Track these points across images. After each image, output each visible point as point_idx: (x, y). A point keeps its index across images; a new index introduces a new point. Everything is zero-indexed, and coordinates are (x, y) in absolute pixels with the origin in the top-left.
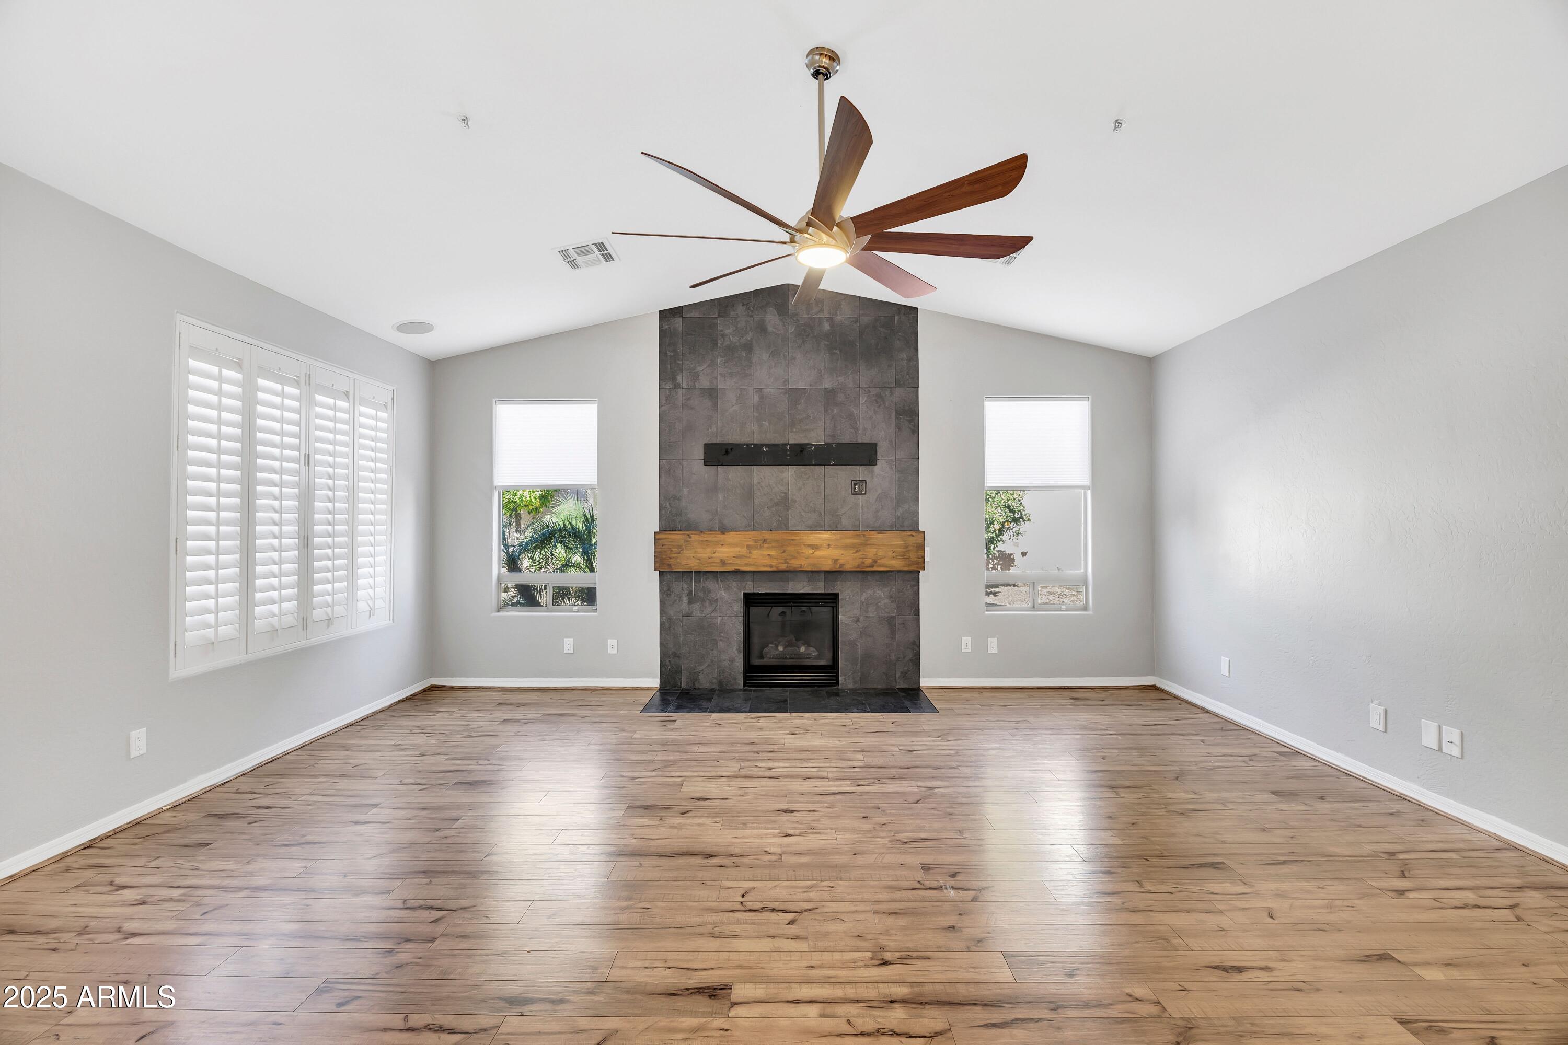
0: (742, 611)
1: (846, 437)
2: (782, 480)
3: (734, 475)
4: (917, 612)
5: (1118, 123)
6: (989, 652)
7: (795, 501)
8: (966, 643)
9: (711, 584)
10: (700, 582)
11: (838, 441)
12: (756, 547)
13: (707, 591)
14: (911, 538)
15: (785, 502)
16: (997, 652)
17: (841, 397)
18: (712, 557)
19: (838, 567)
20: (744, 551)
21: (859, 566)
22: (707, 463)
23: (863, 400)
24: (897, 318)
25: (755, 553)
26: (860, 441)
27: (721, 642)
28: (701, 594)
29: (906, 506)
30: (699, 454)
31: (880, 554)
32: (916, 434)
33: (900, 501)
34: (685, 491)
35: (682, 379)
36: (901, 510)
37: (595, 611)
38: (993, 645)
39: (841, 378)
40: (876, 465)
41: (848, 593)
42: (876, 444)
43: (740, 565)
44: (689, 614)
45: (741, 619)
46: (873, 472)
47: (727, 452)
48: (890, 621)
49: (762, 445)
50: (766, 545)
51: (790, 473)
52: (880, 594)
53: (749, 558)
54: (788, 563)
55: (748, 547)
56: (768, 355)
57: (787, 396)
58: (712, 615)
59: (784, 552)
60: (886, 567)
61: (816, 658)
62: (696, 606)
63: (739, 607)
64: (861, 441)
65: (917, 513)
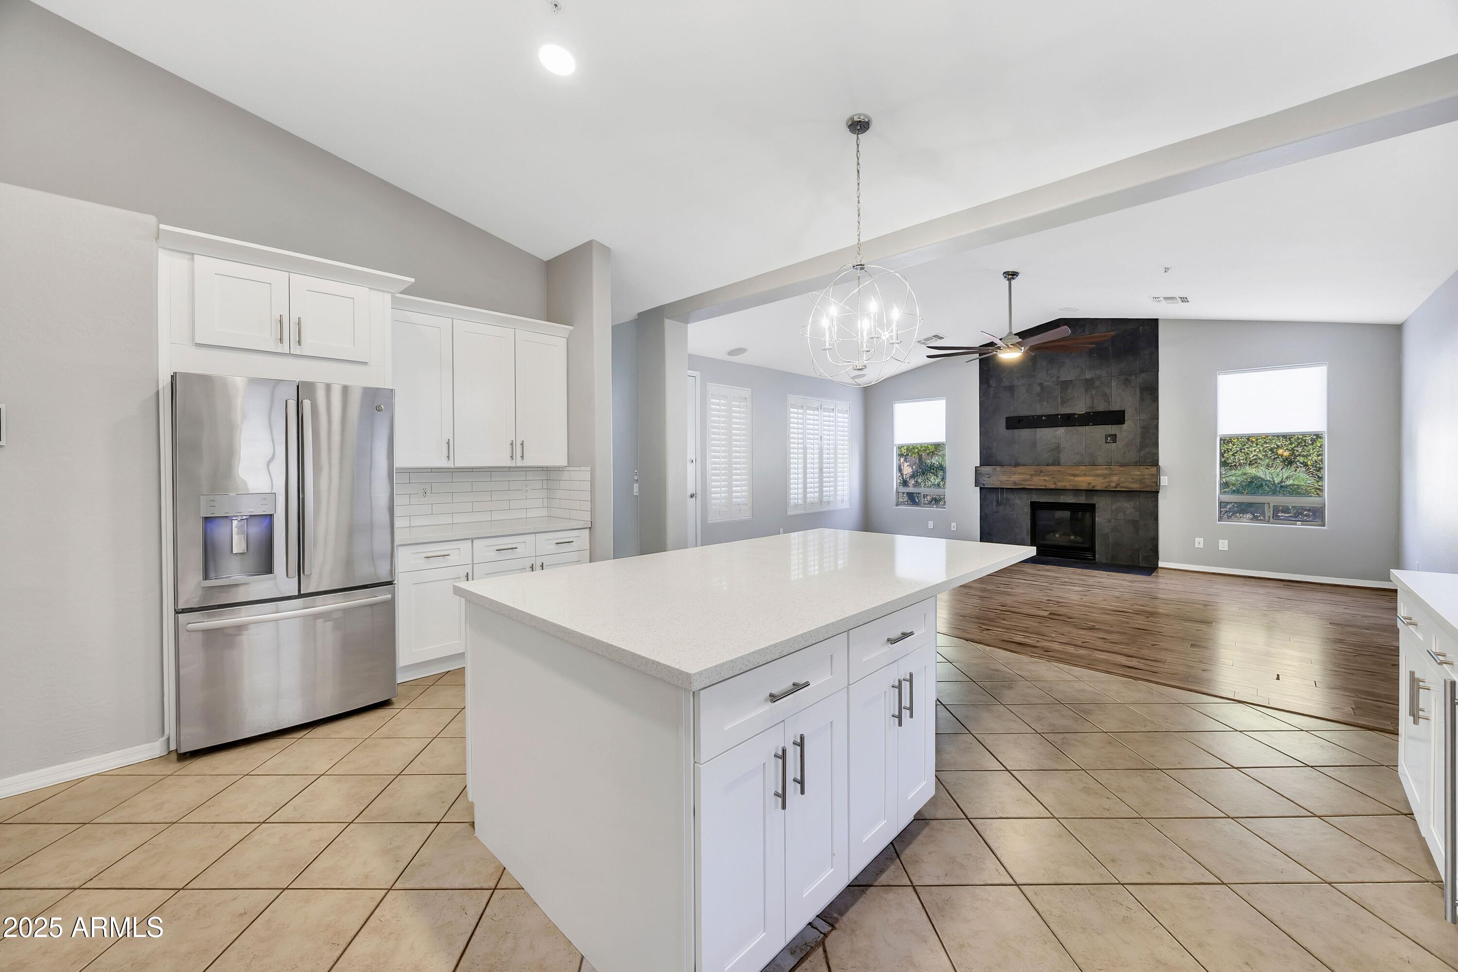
0: (1030, 511)
1: (1101, 407)
2: (1056, 436)
3: (1025, 434)
4: (1156, 519)
5: (1166, 270)
6: (1220, 549)
7: (1065, 448)
8: (1199, 542)
9: (1011, 496)
10: (1004, 494)
11: (1094, 411)
12: (1035, 475)
13: (1008, 499)
14: (1147, 470)
15: (1057, 449)
16: (1227, 550)
17: (1097, 383)
18: (1008, 480)
19: (1091, 487)
20: (1028, 477)
21: (1106, 487)
22: (1007, 428)
23: (1114, 384)
24: (1141, 328)
25: (1035, 478)
26: (1111, 410)
27: (1016, 529)
28: (1004, 501)
29: (1148, 450)
30: (1003, 423)
31: (1122, 479)
32: (1157, 403)
33: (1143, 446)
34: (995, 444)
35: (993, 383)
36: (1142, 453)
37: (945, 508)
38: (1224, 545)
39: (1098, 372)
40: (1124, 423)
41: (1103, 505)
42: (1124, 411)
43: (1026, 485)
44: (997, 512)
45: (1029, 516)
46: (1121, 428)
47: (1019, 421)
48: (1135, 523)
49: (1043, 416)
50: (1042, 474)
51: (1061, 431)
52: (1128, 507)
53: (1032, 481)
54: (1056, 484)
55: (1031, 475)
56: (1046, 363)
57: (1060, 386)
58: (1011, 513)
59: (1054, 478)
60: (1127, 488)
61: (1081, 543)
62: (1001, 508)
63: (1028, 510)
64: (1113, 409)
65: (1157, 454)
